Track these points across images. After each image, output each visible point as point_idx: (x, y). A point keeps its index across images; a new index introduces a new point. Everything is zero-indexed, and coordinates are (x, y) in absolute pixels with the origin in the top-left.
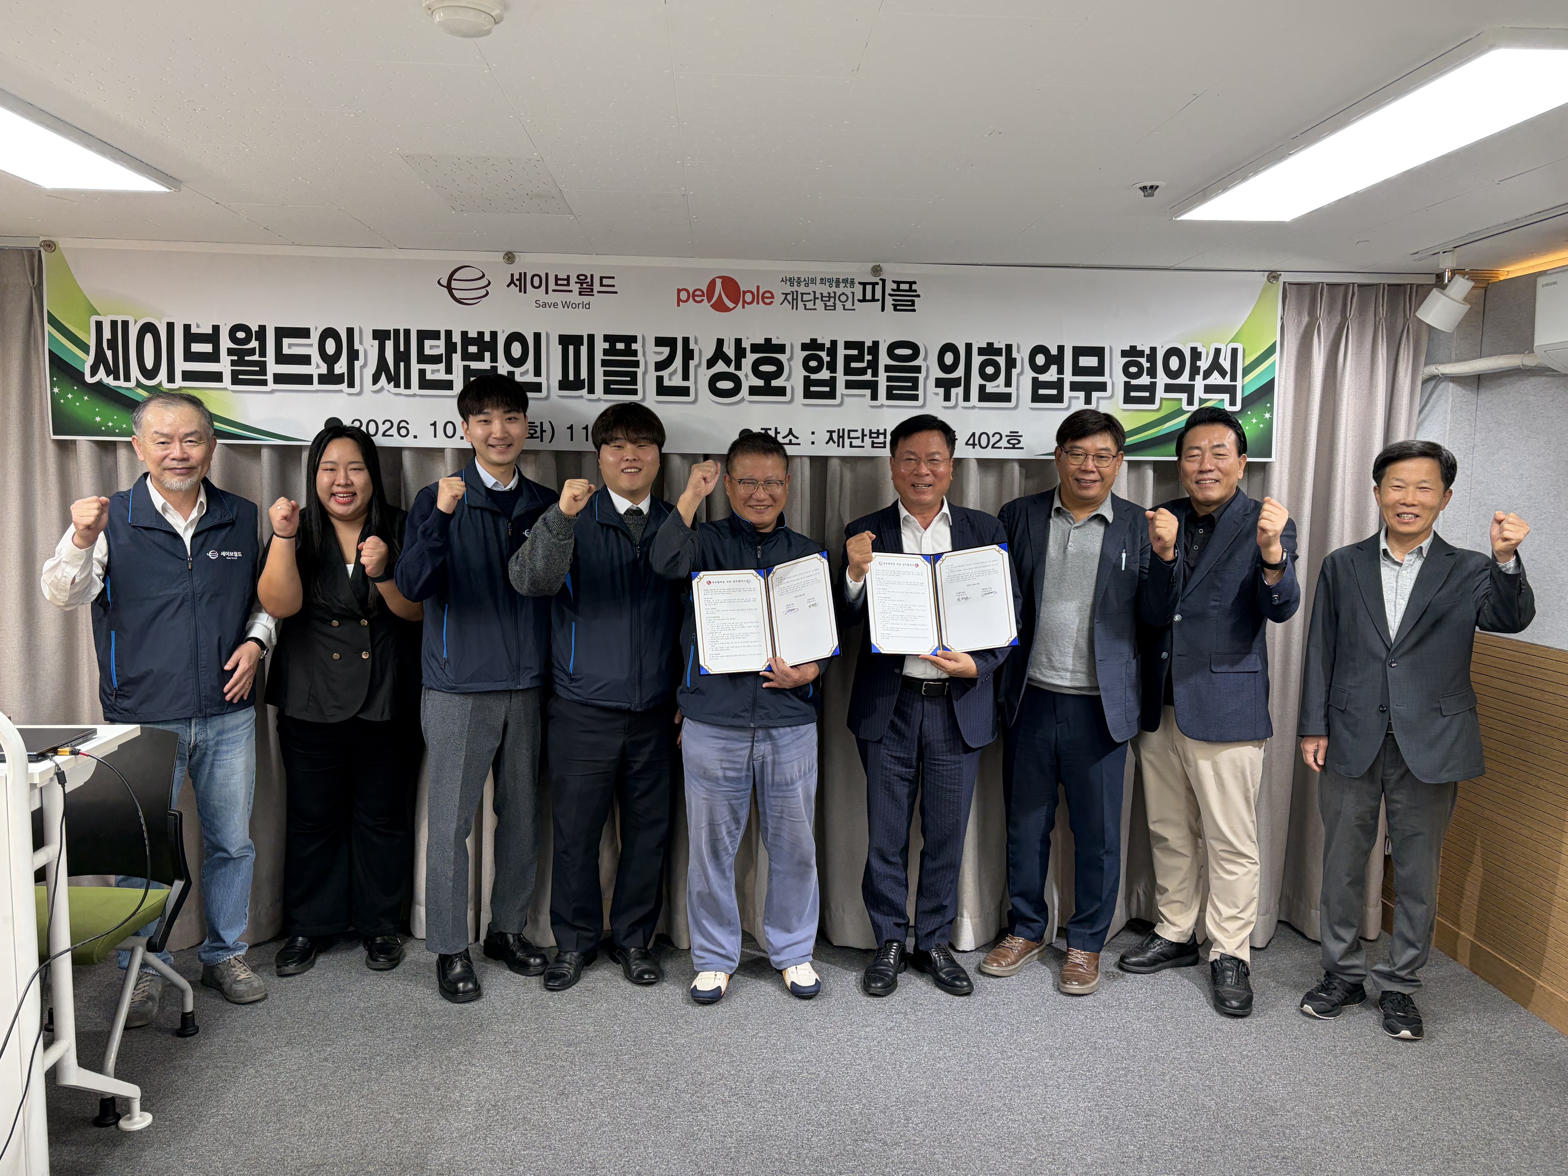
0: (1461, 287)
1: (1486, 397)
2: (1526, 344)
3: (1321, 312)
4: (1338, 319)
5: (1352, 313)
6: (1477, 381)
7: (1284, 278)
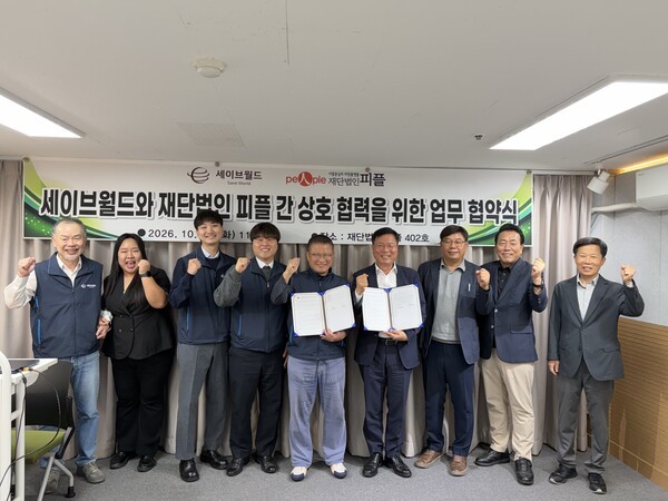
0: (605, 176)
1: (619, 220)
2: (633, 199)
3: (549, 186)
4: (556, 189)
5: (561, 186)
6: (614, 214)
7: (533, 172)
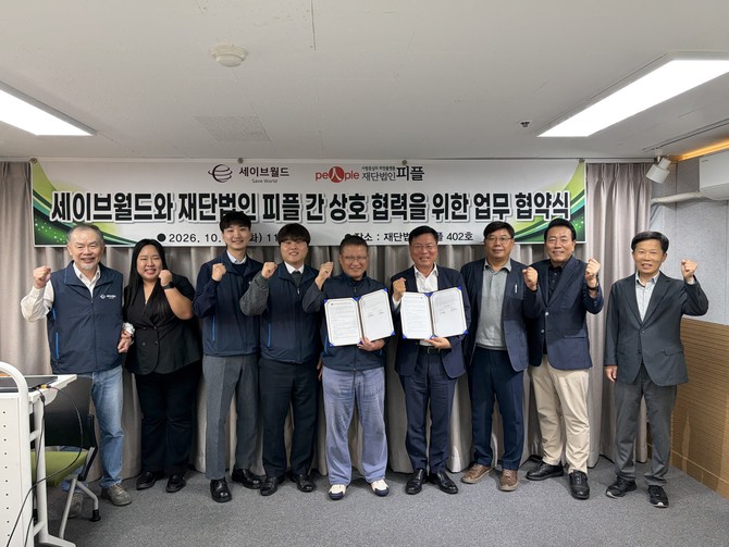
0: (665, 163)
1: (679, 212)
2: (696, 188)
3: (604, 176)
4: (611, 179)
5: (617, 176)
6: (675, 205)
7: (586, 161)
